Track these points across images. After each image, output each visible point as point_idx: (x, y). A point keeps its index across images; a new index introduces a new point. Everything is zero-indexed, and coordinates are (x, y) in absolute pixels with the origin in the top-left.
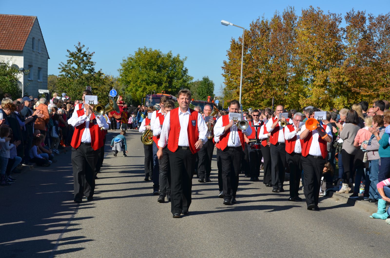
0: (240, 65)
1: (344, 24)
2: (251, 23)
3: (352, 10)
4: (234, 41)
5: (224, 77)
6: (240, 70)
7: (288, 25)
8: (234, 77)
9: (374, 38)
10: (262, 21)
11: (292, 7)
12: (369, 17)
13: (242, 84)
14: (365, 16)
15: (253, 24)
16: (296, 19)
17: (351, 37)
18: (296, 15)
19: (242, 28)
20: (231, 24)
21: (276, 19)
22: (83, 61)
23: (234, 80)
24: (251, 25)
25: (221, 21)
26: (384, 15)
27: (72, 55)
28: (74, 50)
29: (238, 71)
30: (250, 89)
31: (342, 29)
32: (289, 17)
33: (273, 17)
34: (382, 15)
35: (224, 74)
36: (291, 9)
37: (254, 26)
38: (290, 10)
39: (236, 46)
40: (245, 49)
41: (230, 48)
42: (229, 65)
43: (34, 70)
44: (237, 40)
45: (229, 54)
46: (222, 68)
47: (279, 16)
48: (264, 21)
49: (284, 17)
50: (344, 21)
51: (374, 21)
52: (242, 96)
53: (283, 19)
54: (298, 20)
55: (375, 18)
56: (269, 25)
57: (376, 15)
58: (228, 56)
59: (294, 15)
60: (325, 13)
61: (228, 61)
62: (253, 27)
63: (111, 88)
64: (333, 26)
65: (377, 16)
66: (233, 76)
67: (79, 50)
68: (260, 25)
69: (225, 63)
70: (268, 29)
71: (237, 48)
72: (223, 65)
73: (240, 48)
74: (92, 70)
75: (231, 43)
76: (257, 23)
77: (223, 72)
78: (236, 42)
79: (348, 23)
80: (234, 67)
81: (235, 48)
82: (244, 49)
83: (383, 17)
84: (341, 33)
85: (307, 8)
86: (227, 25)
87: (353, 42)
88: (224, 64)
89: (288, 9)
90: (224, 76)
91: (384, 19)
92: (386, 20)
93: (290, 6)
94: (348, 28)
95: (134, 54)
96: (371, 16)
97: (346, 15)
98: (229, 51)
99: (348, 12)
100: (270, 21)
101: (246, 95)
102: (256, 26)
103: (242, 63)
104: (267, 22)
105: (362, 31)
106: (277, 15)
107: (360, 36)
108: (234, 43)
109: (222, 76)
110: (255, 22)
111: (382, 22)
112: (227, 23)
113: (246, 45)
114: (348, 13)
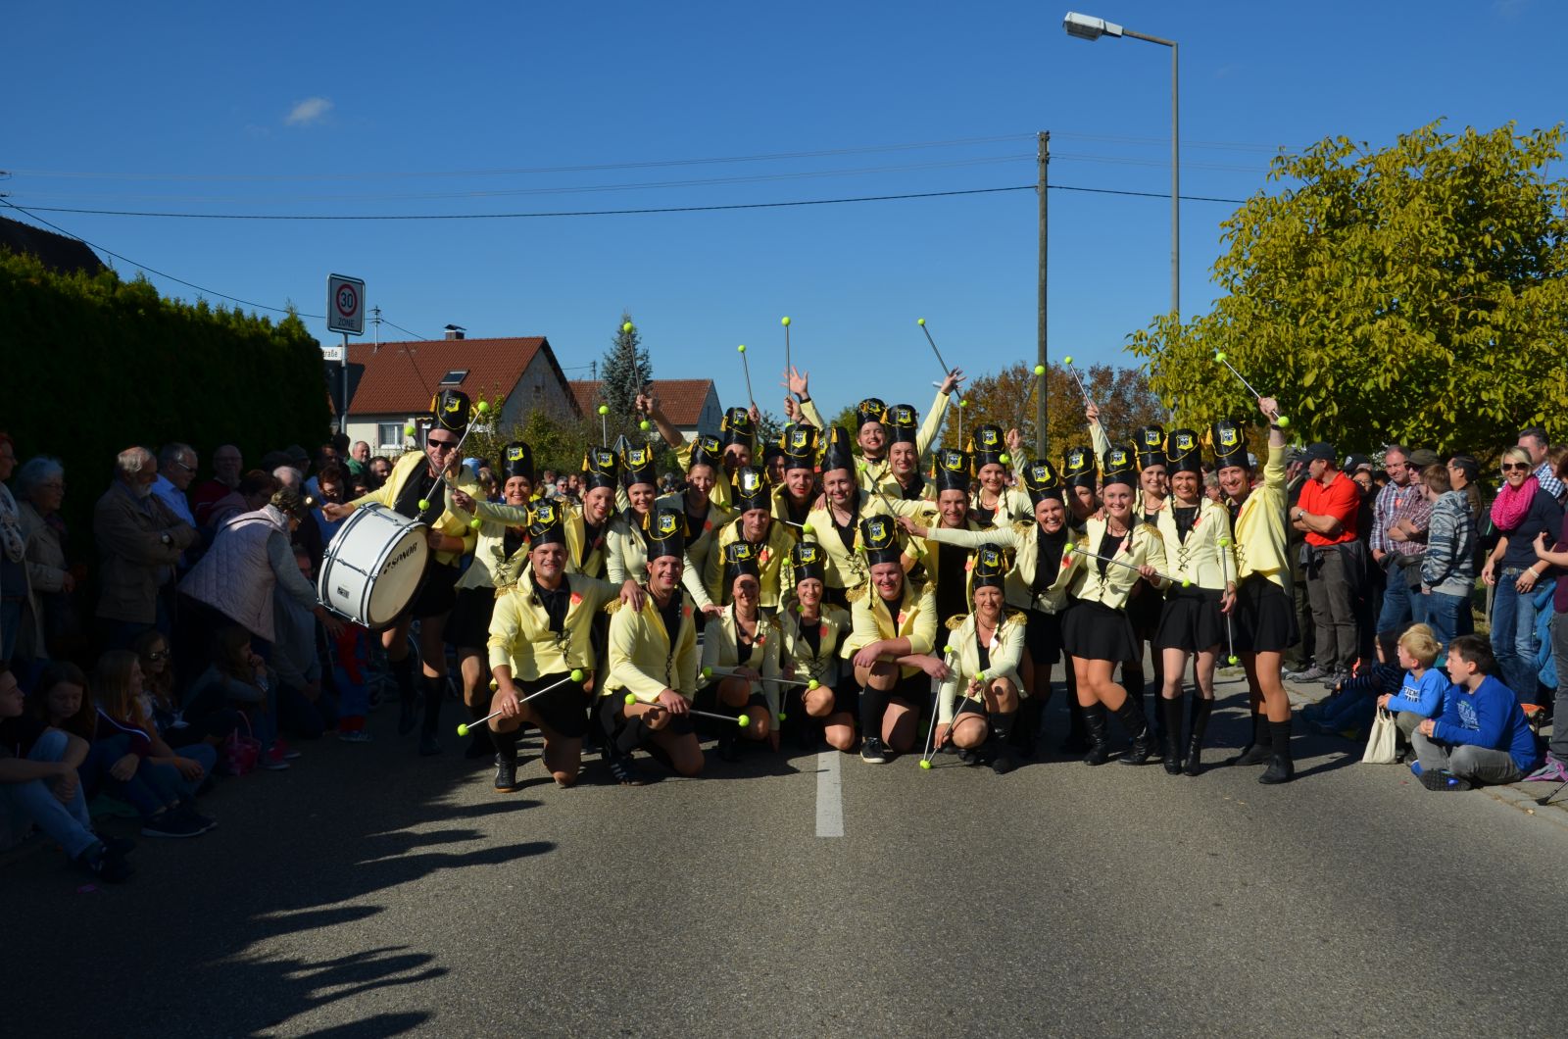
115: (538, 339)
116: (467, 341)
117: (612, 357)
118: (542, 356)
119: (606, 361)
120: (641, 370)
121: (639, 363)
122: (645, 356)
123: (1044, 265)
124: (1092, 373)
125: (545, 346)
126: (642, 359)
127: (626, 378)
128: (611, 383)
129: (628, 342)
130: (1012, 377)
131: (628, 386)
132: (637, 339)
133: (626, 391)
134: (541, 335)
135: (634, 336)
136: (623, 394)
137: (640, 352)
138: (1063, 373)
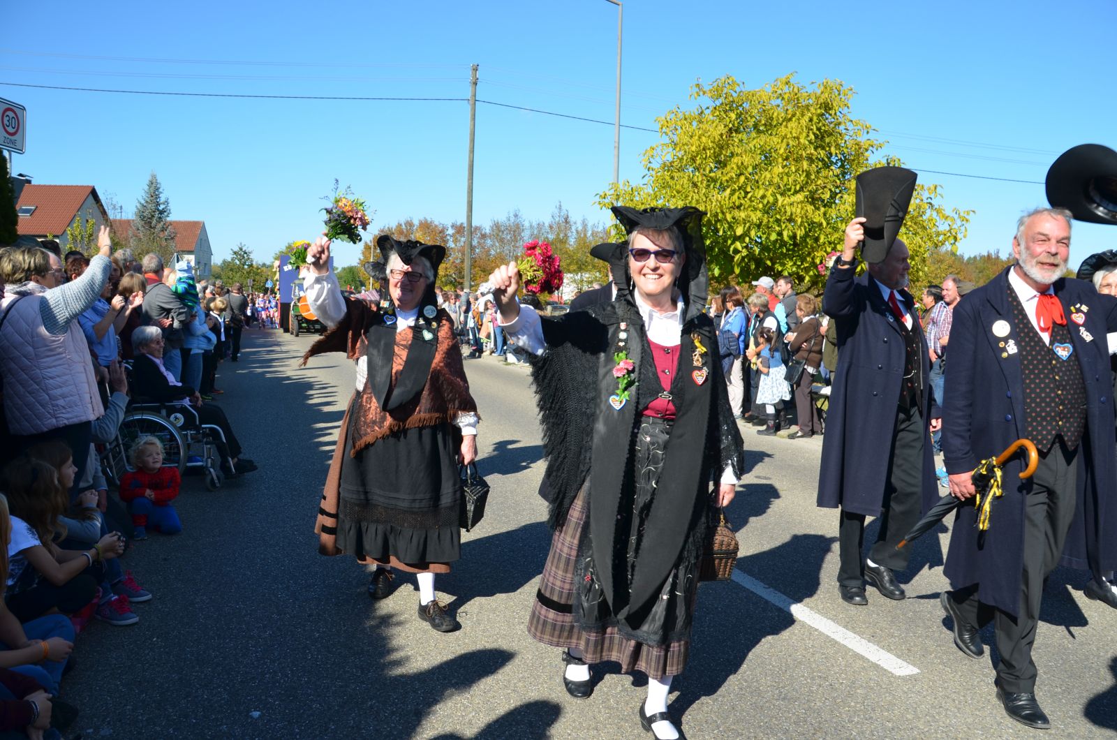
1: (450, 231)
3: (455, 221)
16: (414, 226)
17: (456, 241)
18: (414, 223)
22: (244, 257)
27: (235, 253)
28: (236, 249)
31: (449, 234)
32: (409, 224)
38: (409, 220)
43: (202, 264)
44: (369, 242)
45: (363, 253)
49: (405, 224)
50: (450, 229)
59: (412, 223)
60: (436, 223)
63: (267, 280)
64: (442, 231)
67: (241, 249)
74: (251, 266)
84: (448, 237)
85: (422, 218)
89: (408, 218)
95: (284, 248)
100: (394, 227)
114: (452, 223)
115: (88, 187)
116: (34, 186)
117: (143, 202)
118: (91, 197)
119: (138, 205)
120: (162, 212)
121: (161, 208)
122: (167, 202)
123: (472, 151)
124: (452, 226)
125: (94, 193)
126: (164, 204)
127: (153, 216)
128: (142, 220)
129: (154, 190)
130: (404, 227)
131: (154, 222)
132: (160, 190)
133: (153, 225)
134: (91, 184)
135: (159, 188)
136: (151, 227)
137: (162, 199)
138: (436, 226)
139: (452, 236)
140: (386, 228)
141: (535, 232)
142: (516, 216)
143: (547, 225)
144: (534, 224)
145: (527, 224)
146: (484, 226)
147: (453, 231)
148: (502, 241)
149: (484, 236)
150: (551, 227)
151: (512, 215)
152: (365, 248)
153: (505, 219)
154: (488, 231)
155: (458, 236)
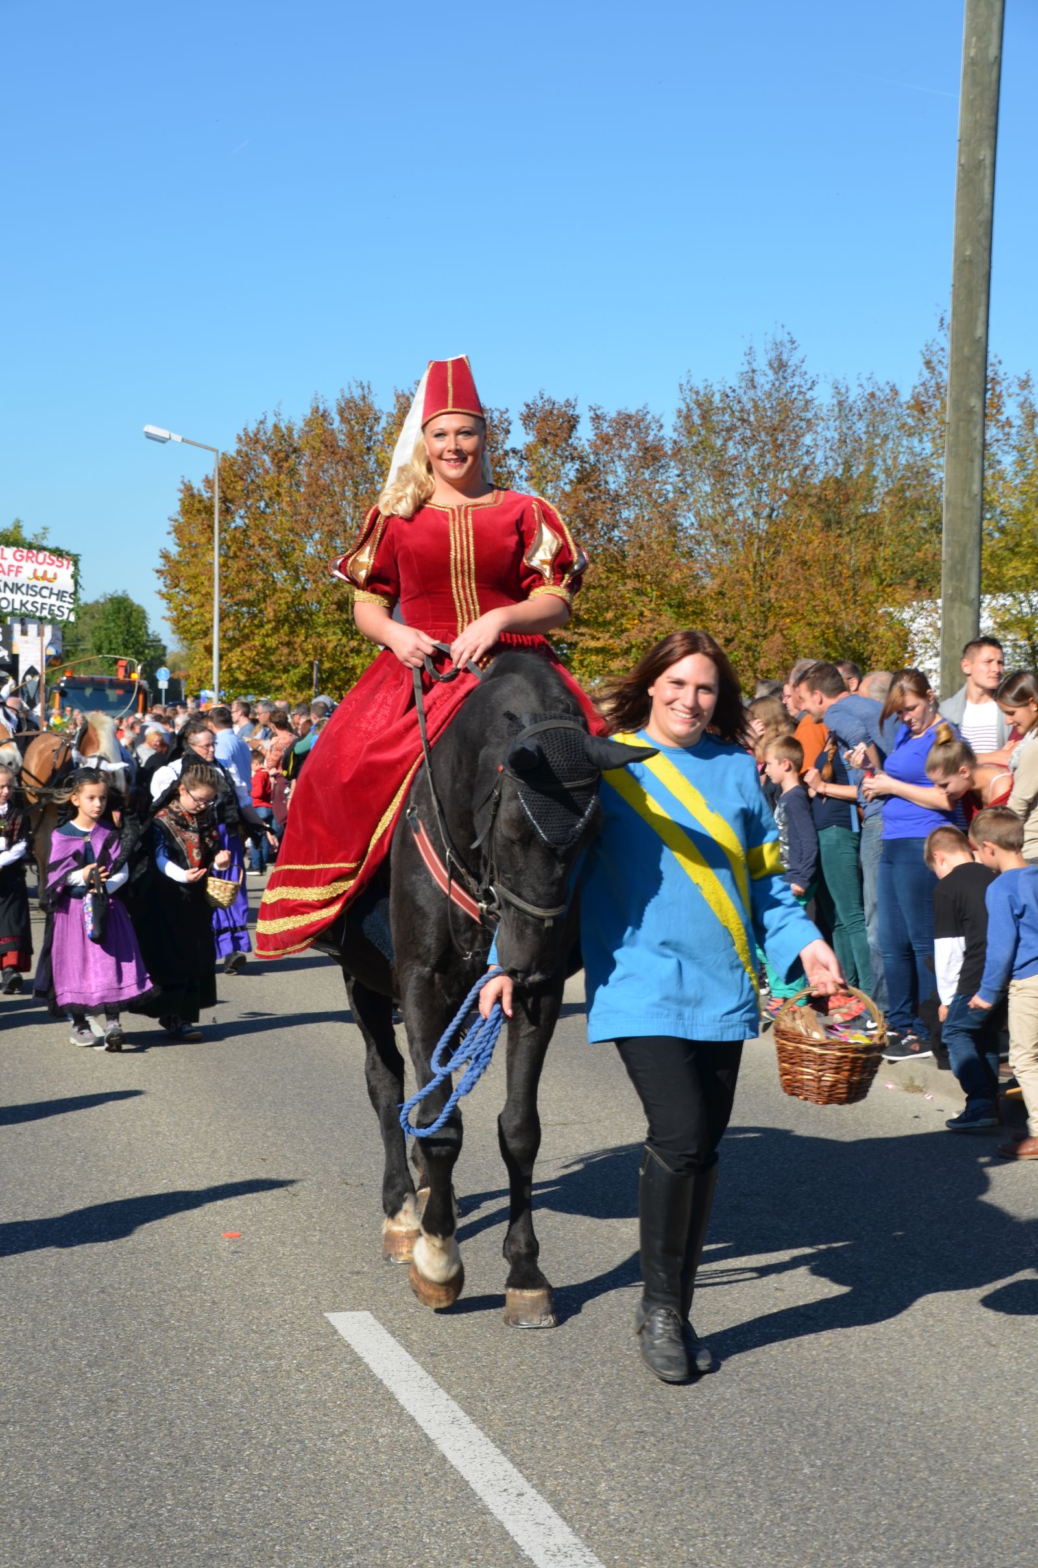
0: (211, 564)
1: (519, 438)
2: (242, 434)
3: (538, 395)
4: (188, 489)
5: (165, 601)
6: (211, 579)
7: (351, 437)
8: (194, 599)
9: (610, 478)
10: (276, 427)
11: (365, 384)
12: (592, 414)
13: (221, 620)
14: (576, 413)
15: (246, 434)
16: (377, 420)
17: (539, 478)
18: (376, 408)
19: (212, 450)
20: (177, 438)
21: (320, 417)
23: (196, 611)
24: (240, 439)
25: (145, 429)
26: (632, 411)
29: (206, 583)
30: (246, 638)
31: (514, 451)
32: (358, 412)
33: (308, 412)
34: (628, 412)
35: (164, 590)
36: (363, 389)
37: (252, 441)
38: (357, 393)
39: (197, 505)
40: (226, 512)
41: (179, 509)
42: (178, 562)
44: (198, 485)
45: (178, 530)
46: (158, 571)
47: (325, 411)
48: (282, 426)
49: (341, 412)
50: (517, 428)
51: (606, 428)
52: (221, 658)
53: (337, 418)
54: (383, 423)
55: (608, 419)
56: (296, 436)
57: (611, 411)
58: (173, 534)
59: (371, 409)
61: (174, 550)
62: (247, 444)
65: (613, 415)
66: (191, 597)
68: (269, 440)
69: (165, 556)
70: (295, 451)
71: (198, 511)
72: (159, 563)
73: (209, 510)
75: (181, 496)
76: (258, 431)
77: (160, 584)
78: (196, 491)
79: (531, 433)
80: (193, 571)
81: (194, 512)
82: (220, 514)
83: (630, 417)
84: (513, 463)
86: (163, 441)
87: (550, 491)
88: (162, 561)
89: (353, 389)
90: (163, 596)
91: (632, 423)
92: (637, 425)
93: (359, 380)
94: (530, 449)
96: (599, 412)
97: (524, 409)
98: (176, 521)
99: (530, 402)
100: (299, 425)
101: (234, 656)
102: (257, 442)
103: (216, 559)
104: (290, 430)
105: (573, 459)
106: (321, 408)
107: (571, 470)
108: (192, 496)
109: (158, 596)
110: (252, 428)
111: (629, 432)
112: (162, 433)
113: (224, 500)
114: (527, 406)
139: (525, 456)
140: (269, 425)
141: (860, 427)
142: (780, 366)
143: (906, 396)
144: (855, 395)
145: (823, 397)
146: (654, 410)
147: (531, 438)
148: (721, 473)
149: (651, 455)
150: (920, 407)
151: (761, 363)
152: (186, 510)
153: (734, 381)
154: (669, 433)
155: (545, 453)
